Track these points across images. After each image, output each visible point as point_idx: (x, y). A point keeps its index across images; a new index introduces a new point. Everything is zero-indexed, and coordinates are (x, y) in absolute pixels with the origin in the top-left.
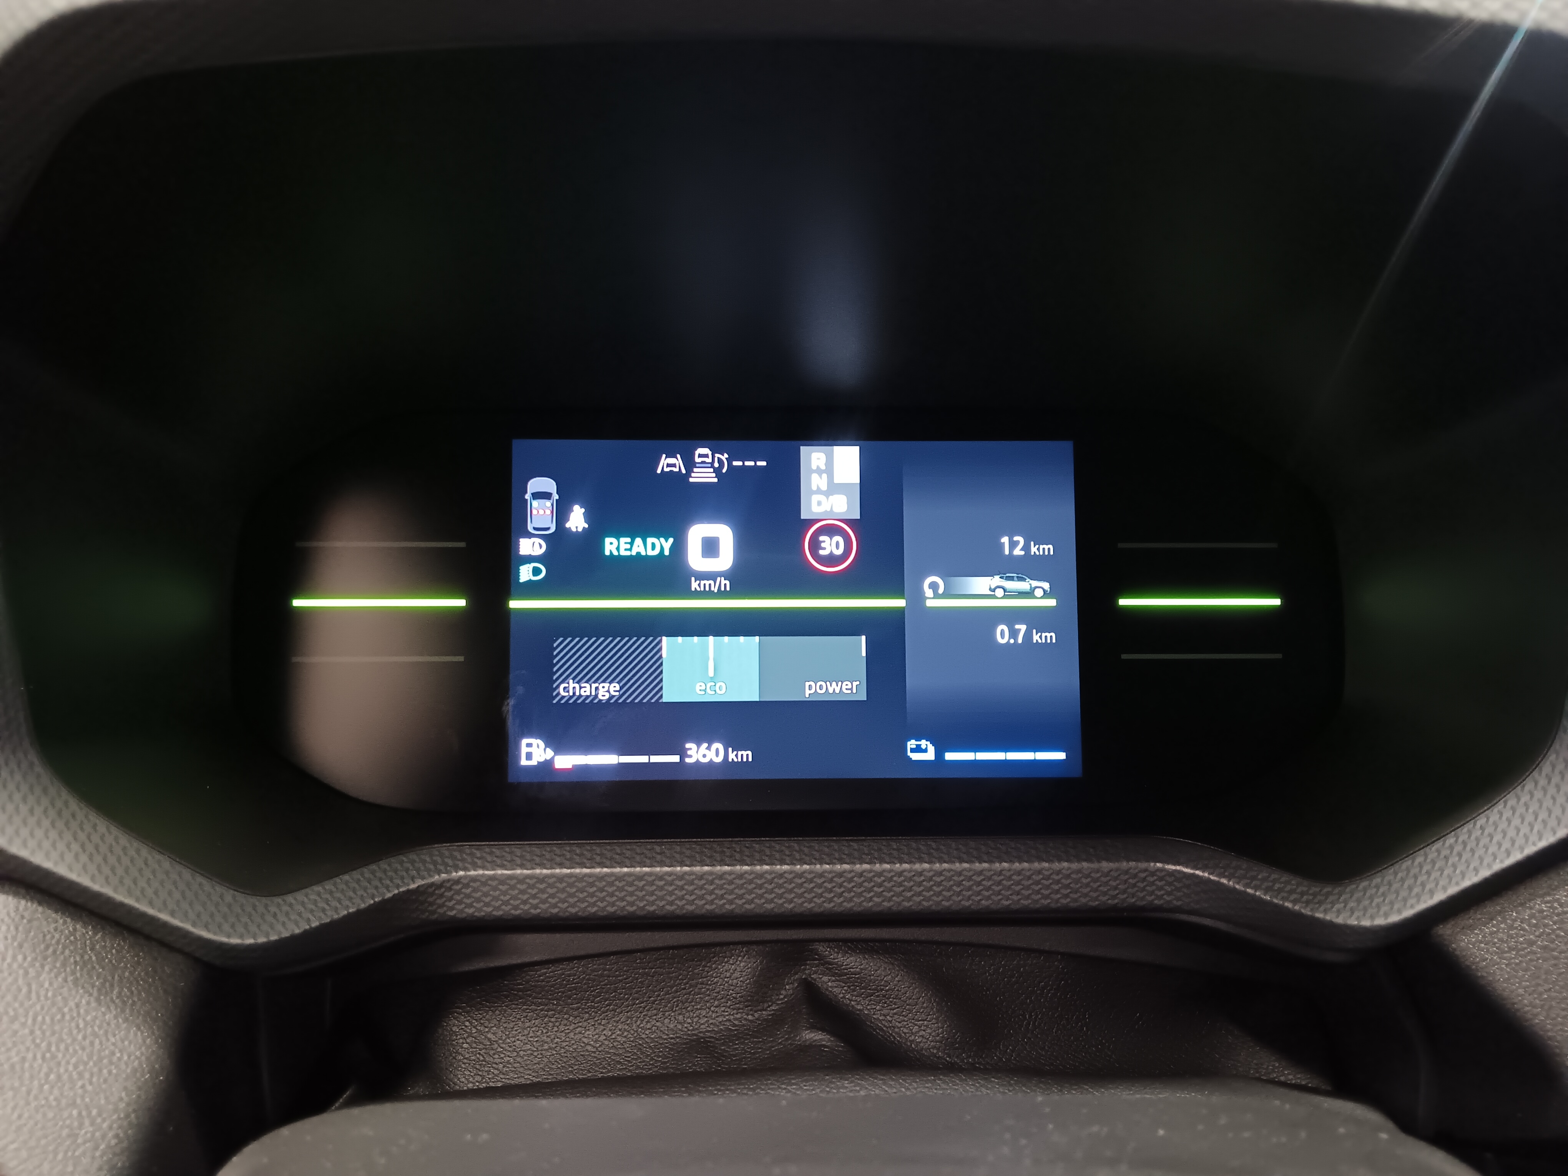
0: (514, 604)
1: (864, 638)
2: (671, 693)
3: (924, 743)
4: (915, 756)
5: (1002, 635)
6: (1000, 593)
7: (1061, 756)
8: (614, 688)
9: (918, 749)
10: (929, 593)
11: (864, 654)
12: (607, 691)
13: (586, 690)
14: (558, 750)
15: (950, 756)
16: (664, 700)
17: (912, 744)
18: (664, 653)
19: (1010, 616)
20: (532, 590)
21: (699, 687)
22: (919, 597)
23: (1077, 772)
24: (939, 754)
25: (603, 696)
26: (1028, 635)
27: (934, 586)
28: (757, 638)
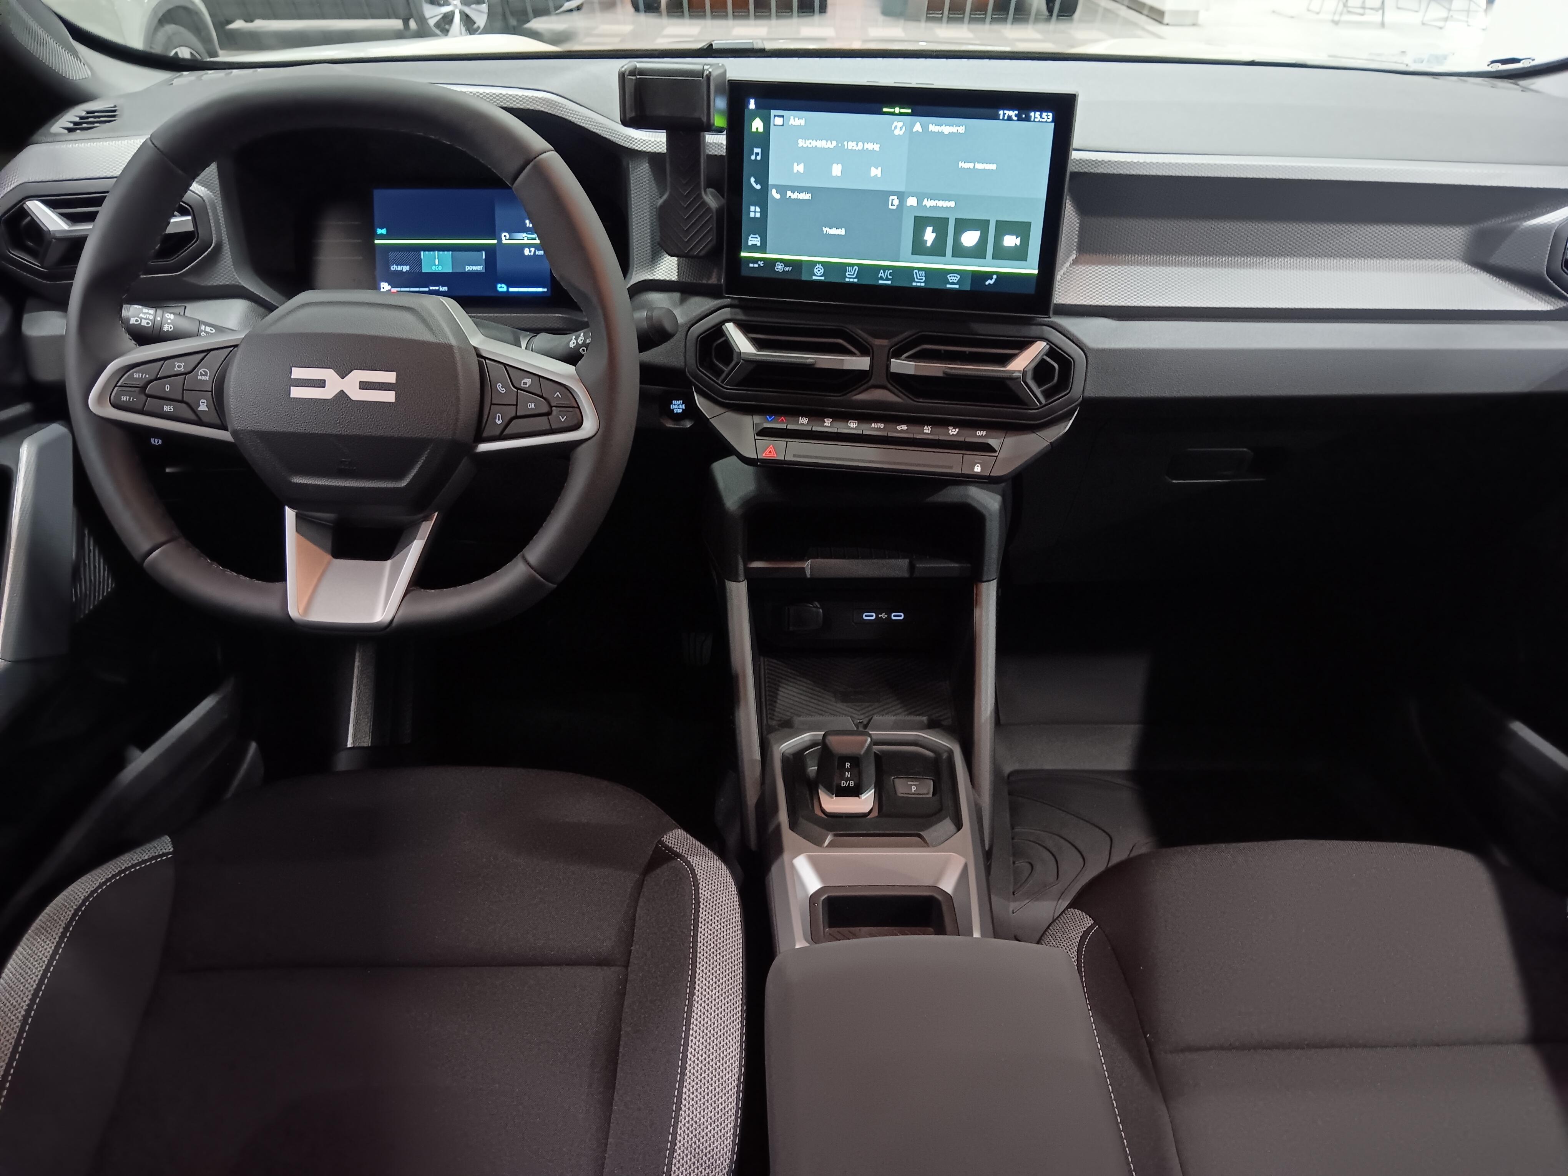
0: (376, 242)
1: (484, 253)
2: (425, 270)
3: (503, 285)
4: (500, 290)
5: (527, 252)
6: (526, 238)
7: (545, 290)
8: (408, 268)
9: (501, 287)
10: (503, 238)
11: (484, 257)
12: (406, 268)
13: (399, 268)
14: (392, 287)
15: (511, 290)
16: (423, 271)
17: (499, 286)
18: (422, 257)
19: (529, 246)
20: (382, 237)
21: (433, 268)
22: (500, 240)
23: (549, 294)
24: (508, 289)
25: (404, 270)
26: (535, 252)
27: (505, 236)
28: (451, 252)
